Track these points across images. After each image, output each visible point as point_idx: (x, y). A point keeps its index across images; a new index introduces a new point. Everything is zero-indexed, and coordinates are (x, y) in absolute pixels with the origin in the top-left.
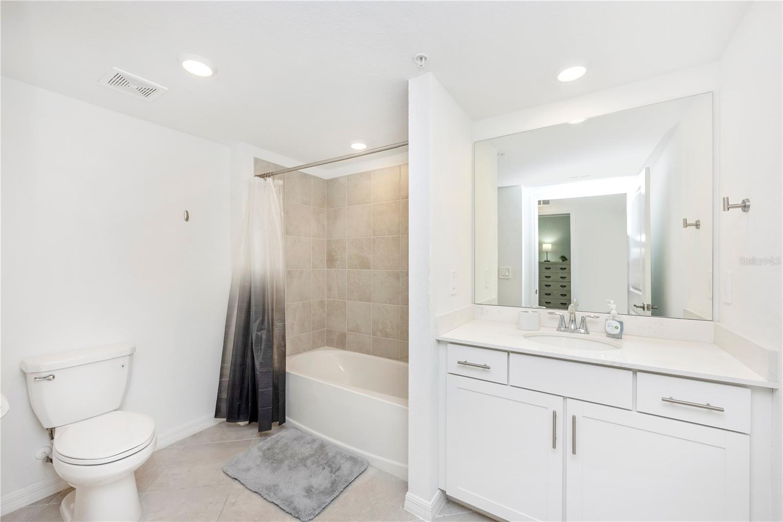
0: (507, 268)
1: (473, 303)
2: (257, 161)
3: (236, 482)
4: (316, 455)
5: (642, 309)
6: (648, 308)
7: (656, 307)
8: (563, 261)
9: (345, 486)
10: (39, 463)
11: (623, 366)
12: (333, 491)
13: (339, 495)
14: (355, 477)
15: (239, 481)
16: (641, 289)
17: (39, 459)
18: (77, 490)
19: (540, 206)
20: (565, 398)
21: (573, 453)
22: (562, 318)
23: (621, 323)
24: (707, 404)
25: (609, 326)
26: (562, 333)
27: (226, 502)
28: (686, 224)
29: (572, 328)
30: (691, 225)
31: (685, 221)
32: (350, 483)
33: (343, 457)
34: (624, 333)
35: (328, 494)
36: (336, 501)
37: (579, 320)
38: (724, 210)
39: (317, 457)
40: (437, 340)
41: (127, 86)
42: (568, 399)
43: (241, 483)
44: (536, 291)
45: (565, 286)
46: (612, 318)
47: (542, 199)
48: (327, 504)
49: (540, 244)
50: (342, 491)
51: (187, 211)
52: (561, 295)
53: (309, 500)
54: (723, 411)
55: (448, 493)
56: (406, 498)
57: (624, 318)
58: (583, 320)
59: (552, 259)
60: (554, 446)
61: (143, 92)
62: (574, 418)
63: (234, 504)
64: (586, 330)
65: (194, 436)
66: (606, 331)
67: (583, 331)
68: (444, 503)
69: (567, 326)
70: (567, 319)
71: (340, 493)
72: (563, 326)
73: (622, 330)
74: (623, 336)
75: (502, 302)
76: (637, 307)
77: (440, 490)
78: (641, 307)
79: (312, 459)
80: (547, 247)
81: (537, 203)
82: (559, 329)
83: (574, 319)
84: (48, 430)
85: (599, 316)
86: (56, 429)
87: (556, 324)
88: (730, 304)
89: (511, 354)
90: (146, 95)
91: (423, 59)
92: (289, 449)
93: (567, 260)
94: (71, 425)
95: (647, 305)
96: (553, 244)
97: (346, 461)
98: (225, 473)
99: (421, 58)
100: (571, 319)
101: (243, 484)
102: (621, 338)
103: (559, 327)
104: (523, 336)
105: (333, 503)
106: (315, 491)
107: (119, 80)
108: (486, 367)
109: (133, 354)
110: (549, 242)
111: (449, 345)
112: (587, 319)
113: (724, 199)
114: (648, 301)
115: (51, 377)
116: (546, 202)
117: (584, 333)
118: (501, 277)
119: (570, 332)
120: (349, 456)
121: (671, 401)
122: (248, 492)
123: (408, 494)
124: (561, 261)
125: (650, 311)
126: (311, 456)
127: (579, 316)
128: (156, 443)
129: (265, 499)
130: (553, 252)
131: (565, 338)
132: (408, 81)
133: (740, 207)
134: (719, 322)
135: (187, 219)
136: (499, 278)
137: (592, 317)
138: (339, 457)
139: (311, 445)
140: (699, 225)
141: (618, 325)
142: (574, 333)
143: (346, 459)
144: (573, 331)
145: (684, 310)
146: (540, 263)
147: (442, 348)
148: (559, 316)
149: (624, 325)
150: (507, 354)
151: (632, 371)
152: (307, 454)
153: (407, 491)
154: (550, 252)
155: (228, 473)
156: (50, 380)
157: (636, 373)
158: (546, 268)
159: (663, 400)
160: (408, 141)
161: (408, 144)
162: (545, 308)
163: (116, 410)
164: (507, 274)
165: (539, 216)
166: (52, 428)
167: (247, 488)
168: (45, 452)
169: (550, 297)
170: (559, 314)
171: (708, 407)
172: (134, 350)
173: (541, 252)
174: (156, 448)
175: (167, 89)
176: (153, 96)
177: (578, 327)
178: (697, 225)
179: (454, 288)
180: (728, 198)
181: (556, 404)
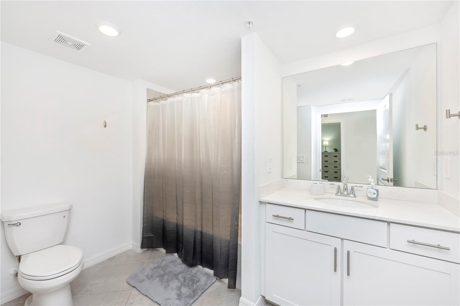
0: (302, 156)
1: (282, 178)
2: (148, 90)
3: (134, 289)
4: (184, 272)
5: (387, 181)
6: (391, 181)
7: (397, 180)
8: (336, 151)
9: (202, 292)
10: (12, 276)
11: (381, 219)
12: (194, 296)
13: (198, 298)
14: (208, 287)
15: (136, 288)
16: (386, 169)
17: (11, 275)
18: (34, 295)
19: (322, 118)
20: (342, 239)
21: (348, 275)
22: (339, 188)
23: (377, 191)
24: (438, 245)
25: (369, 193)
26: (338, 196)
27: (127, 302)
28: (418, 128)
29: (345, 194)
30: (421, 128)
31: (417, 126)
32: (205, 290)
33: (201, 274)
34: (379, 197)
35: (191, 298)
36: (196, 302)
37: (349, 189)
38: (447, 118)
39: (185, 273)
40: (259, 201)
41: (66, 43)
42: (344, 240)
43: (137, 290)
44: (320, 170)
45: (337, 167)
46: (371, 188)
47: (323, 114)
48: (191, 304)
49: (322, 141)
50: (200, 296)
51: (105, 121)
52: (335, 172)
53: (179, 302)
54: (449, 250)
55: (266, 298)
56: (240, 300)
57: (378, 187)
58: (352, 189)
59: (329, 150)
60: (335, 270)
61: (76, 47)
62: (348, 252)
63: (132, 303)
64: (354, 195)
65: (109, 259)
66: (367, 196)
67: (352, 196)
68: (264, 304)
69: (342, 192)
70: (342, 188)
71: (199, 297)
72: (339, 192)
73: (378, 195)
74: (378, 199)
75: (300, 177)
76: (384, 180)
77: (261, 296)
78: (386, 180)
79: (182, 274)
80: (326, 143)
81: (320, 116)
82: (337, 194)
83: (346, 188)
84: (17, 257)
85: (362, 186)
86: (22, 256)
87: (335, 191)
88: (449, 178)
89: (307, 210)
90: (78, 49)
91: (251, 23)
92: (168, 268)
93: (338, 151)
94: (32, 254)
95: (391, 178)
96: (329, 141)
97: (203, 276)
98: (128, 283)
99: (249, 23)
100: (345, 188)
101: (139, 290)
102: (377, 200)
103: (337, 193)
104: (314, 199)
105: (194, 303)
106: (183, 295)
107: (61, 39)
108: (291, 219)
109: (71, 209)
110: (328, 140)
111: (267, 205)
112: (355, 188)
113: (447, 110)
114: (391, 176)
115: (19, 224)
116: (326, 116)
117: (353, 197)
118: (298, 161)
119: (344, 196)
120: (205, 273)
121: (413, 242)
122: (141, 296)
123: (242, 299)
124: (334, 152)
125: (392, 182)
126: (181, 272)
127: (349, 186)
128: (83, 265)
129: (152, 300)
130: (330, 146)
131: (341, 200)
132: (241, 38)
133: (457, 115)
134: (441, 190)
135: (105, 126)
136: (297, 162)
137: (358, 187)
138: (198, 274)
139: (181, 265)
140: (427, 128)
141: (376, 192)
142: (347, 197)
143: (203, 274)
144: (346, 196)
145: (416, 182)
146: (322, 153)
147: (263, 207)
148: (337, 186)
149: (379, 192)
150: (304, 210)
151: (387, 222)
152: (179, 271)
153: (241, 296)
154: (328, 146)
155: (129, 283)
156: (18, 226)
157: (390, 224)
158: (325, 156)
159: (408, 242)
160: (241, 76)
161: (241, 78)
162: (327, 181)
163: (60, 244)
164: (302, 160)
165: (322, 124)
166: (20, 256)
167: (141, 292)
168: (16, 270)
169: (327, 173)
170: (337, 185)
171: (439, 247)
172: (71, 206)
173: (322, 146)
174: (84, 268)
175: (91, 45)
176: (83, 49)
177: (349, 193)
178: (425, 128)
179: (270, 169)
180: (449, 110)
181: (337, 243)
